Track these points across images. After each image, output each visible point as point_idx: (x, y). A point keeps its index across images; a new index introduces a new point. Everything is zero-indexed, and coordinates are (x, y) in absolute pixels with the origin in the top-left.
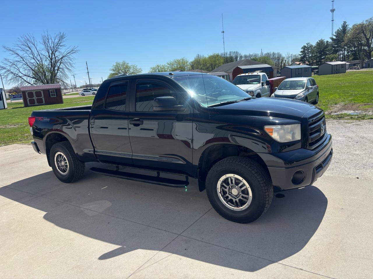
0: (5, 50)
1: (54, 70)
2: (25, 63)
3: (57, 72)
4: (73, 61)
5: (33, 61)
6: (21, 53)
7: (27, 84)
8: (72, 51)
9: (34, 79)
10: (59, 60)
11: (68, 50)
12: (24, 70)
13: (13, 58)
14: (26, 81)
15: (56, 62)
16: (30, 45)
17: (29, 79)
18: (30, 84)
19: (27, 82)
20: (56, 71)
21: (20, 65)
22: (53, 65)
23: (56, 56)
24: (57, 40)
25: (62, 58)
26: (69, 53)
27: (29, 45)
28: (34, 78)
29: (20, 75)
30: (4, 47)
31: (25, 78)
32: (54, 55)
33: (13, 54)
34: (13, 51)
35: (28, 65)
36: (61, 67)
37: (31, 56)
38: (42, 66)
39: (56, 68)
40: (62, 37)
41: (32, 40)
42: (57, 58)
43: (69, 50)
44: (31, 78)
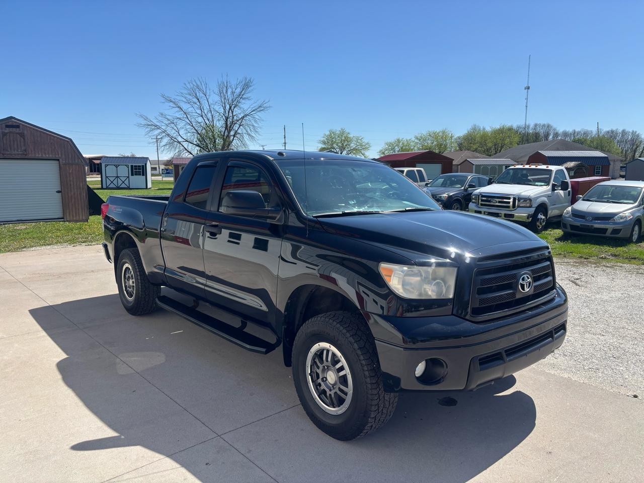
0: (163, 100)
1: (228, 136)
2: (189, 122)
3: (233, 140)
4: (260, 124)
5: (200, 119)
6: (185, 107)
7: (186, 155)
8: (260, 108)
9: (198, 148)
10: (238, 121)
11: (254, 105)
12: (185, 133)
13: (173, 113)
14: (186, 150)
15: (233, 123)
16: (200, 95)
17: (190, 147)
18: (192, 154)
19: (188, 151)
20: (232, 138)
21: (181, 124)
22: (228, 128)
23: (234, 114)
24: (238, 90)
25: (243, 118)
26: (254, 111)
27: (198, 94)
28: (198, 146)
29: (180, 139)
30: (163, 96)
31: (185, 144)
32: (232, 112)
33: (173, 107)
34: (174, 103)
35: (193, 126)
36: (239, 131)
37: (199, 112)
38: (213, 128)
39: (232, 133)
40: (247, 86)
41: (204, 88)
42: (235, 118)
43: (256, 105)
44: (195, 146)
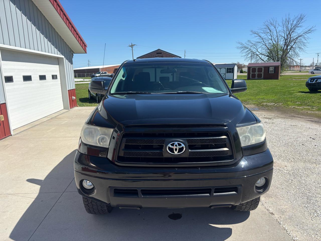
0: (251, 33)
1: (287, 49)
2: (265, 44)
3: (289, 51)
4: (308, 40)
5: (270, 41)
6: (263, 35)
7: (260, 61)
8: (309, 31)
9: (267, 57)
10: (293, 40)
11: (305, 30)
12: (262, 50)
13: (257, 39)
14: (261, 59)
15: (290, 42)
16: (272, 28)
17: (263, 57)
18: (264, 61)
19: (262, 60)
20: (289, 50)
21: (260, 45)
22: (286, 44)
23: (292, 36)
24: (295, 22)
25: (297, 38)
26: (304, 33)
27: (270, 28)
28: (268, 56)
29: (258, 53)
30: (252, 31)
31: (260, 56)
32: (290, 36)
33: (257, 36)
34: (257, 34)
35: (266, 46)
36: (294, 46)
37: (270, 37)
38: (277, 45)
39: (289, 47)
40: (301, 19)
41: (275, 24)
42: (292, 39)
43: (307, 30)
